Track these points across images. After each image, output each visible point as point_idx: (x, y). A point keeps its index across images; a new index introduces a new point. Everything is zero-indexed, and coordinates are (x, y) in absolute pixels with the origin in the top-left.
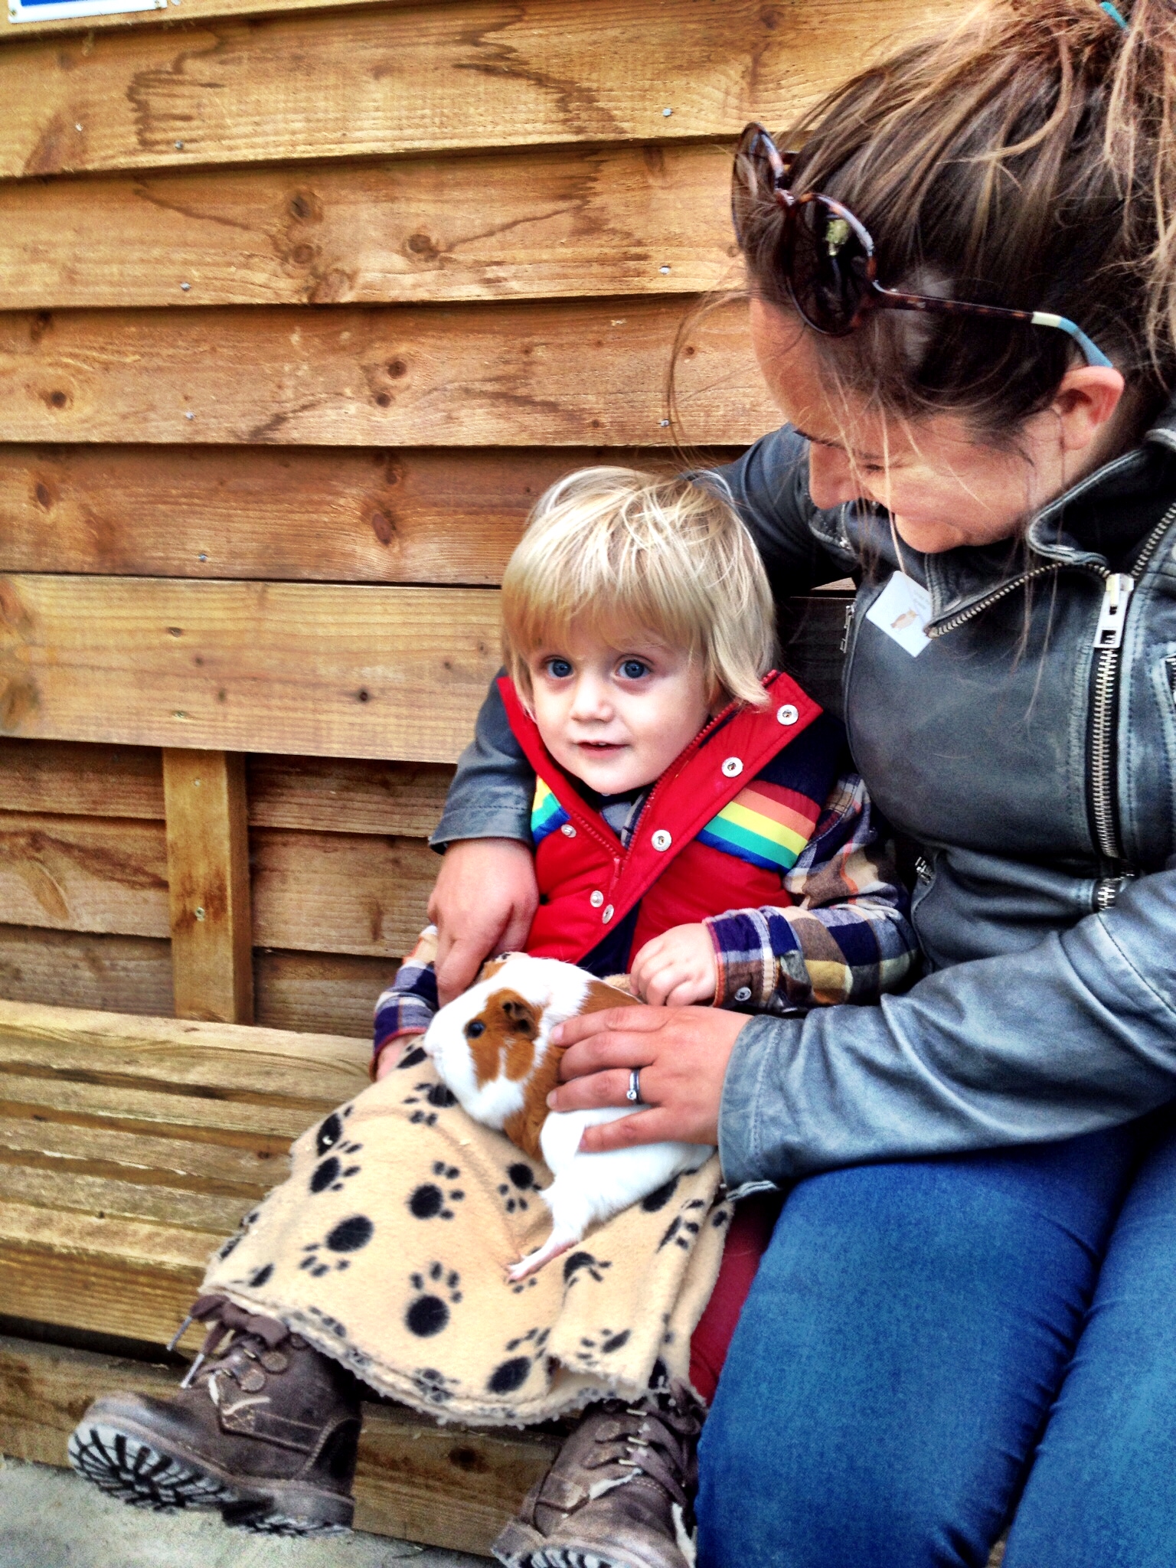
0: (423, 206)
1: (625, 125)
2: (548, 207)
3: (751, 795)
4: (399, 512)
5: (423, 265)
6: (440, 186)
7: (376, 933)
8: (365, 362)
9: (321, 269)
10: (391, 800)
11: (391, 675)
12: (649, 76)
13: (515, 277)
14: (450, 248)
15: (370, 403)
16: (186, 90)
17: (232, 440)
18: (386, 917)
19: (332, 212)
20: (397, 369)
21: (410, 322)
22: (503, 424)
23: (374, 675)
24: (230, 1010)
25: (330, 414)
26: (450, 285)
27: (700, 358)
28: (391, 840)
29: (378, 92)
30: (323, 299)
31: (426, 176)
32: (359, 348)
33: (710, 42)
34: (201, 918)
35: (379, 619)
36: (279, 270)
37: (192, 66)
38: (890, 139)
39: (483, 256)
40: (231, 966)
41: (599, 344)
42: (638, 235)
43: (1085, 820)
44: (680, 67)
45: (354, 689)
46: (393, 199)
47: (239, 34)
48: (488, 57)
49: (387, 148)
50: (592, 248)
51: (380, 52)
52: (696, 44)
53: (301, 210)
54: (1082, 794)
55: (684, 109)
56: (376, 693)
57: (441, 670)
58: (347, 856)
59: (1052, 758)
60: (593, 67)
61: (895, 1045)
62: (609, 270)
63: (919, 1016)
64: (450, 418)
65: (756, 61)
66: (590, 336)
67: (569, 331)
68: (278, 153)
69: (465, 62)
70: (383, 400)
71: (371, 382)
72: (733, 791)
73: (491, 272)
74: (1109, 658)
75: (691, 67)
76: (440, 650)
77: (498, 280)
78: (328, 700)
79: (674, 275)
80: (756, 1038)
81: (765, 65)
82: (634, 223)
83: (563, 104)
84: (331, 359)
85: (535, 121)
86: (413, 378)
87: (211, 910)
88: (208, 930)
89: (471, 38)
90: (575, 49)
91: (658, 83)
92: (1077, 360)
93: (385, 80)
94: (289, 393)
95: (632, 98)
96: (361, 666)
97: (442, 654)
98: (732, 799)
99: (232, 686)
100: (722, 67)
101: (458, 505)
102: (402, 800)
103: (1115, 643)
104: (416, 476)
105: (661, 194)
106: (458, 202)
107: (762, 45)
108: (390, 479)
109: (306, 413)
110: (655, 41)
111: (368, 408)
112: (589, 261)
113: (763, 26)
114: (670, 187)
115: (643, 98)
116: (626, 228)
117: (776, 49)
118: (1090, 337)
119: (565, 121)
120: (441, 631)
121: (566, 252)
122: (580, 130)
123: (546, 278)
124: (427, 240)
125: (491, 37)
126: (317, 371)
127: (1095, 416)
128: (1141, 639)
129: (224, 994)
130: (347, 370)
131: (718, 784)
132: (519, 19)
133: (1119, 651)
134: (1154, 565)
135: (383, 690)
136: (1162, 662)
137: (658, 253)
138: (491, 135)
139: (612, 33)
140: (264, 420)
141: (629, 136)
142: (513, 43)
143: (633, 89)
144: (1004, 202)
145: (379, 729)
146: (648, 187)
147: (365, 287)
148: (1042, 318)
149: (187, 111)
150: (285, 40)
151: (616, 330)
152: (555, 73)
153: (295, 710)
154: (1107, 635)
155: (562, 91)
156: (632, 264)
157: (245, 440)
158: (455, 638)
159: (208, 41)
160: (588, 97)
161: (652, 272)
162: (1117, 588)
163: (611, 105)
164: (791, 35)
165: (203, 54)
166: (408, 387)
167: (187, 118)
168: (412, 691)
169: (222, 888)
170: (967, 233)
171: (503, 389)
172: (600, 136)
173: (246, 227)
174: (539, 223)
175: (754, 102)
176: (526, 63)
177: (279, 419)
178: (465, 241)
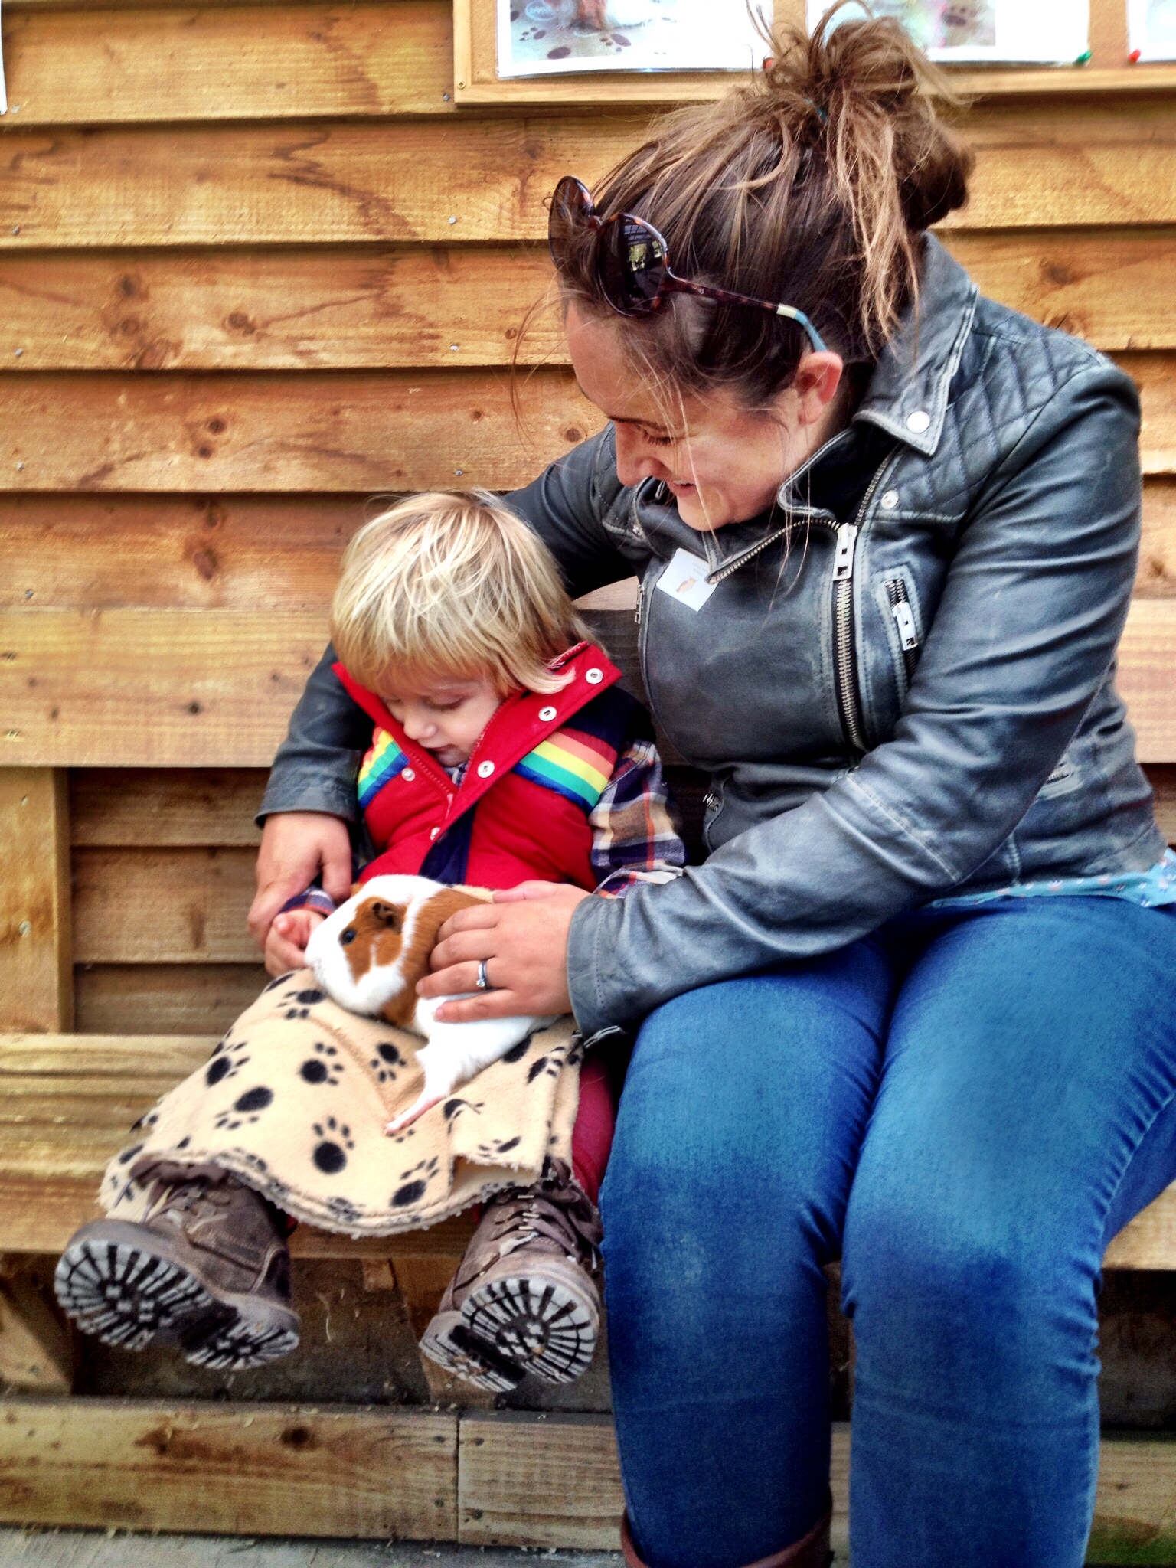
0: (239, 291)
1: (418, 229)
2: (350, 294)
3: (561, 738)
4: (220, 549)
5: (241, 338)
6: (255, 275)
7: (198, 940)
8: (188, 419)
9: (148, 340)
10: (213, 813)
11: (221, 689)
12: (436, 190)
13: (324, 350)
14: (266, 324)
15: (192, 454)
16: (24, 185)
17: (61, 487)
18: (208, 925)
19: (157, 293)
20: (217, 426)
21: (229, 386)
22: (316, 473)
23: (206, 688)
24: (54, 1022)
25: (155, 463)
26: (268, 355)
27: (486, 419)
28: (213, 851)
29: (201, 194)
30: (149, 364)
31: (245, 265)
32: (182, 409)
33: (486, 167)
34: (26, 933)
35: (208, 638)
36: (108, 340)
37: (29, 165)
38: (668, 184)
39: (295, 333)
40: (56, 979)
41: (399, 408)
42: (431, 318)
43: (837, 714)
44: (461, 185)
45: (183, 702)
46: (214, 283)
47: (73, 141)
48: (298, 170)
49: (209, 239)
50: (391, 328)
51: (202, 161)
52: (474, 168)
53: (128, 289)
54: (834, 694)
55: (465, 218)
56: (207, 705)
57: (268, 683)
58: (170, 870)
59: (809, 670)
60: (388, 182)
61: (703, 899)
62: (407, 346)
63: (721, 873)
64: (267, 468)
65: (524, 183)
66: (392, 401)
67: (372, 396)
68: (110, 240)
69: (278, 172)
70: (205, 452)
71: (193, 437)
72: (548, 732)
73: (304, 345)
74: (844, 587)
75: (469, 185)
76: (266, 664)
77: (310, 352)
78: (161, 713)
79: (462, 352)
80: (589, 914)
81: (530, 187)
82: (427, 309)
83: (364, 209)
84: (155, 418)
85: (339, 223)
86: (232, 434)
87: (37, 924)
88: (33, 944)
89: (283, 153)
90: (372, 167)
91: (444, 197)
92: (808, 349)
93: (208, 184)
94: (115, 446)
95: (423, 208)
96: (192, 682)
97: (270, 668)
98: (546, 739)
99: (64, 705)
100: (496, 186)
101: (275, 543)
102: (224, 813)
103: (847, 574)
104: (236, 519)
105: (447, 287)
106: (271, 288)
107: (528, 171)
108: (211, 522)
109: (133, 464)
110: (440, 163)
111: (190, 460)
112: (390, 339)
113: (528, 156)
114: (456, 282)
115: (431, 208)
116: (420, 313)
117: (539, 174)
118: (817, 329)
119: (366, 224)
120: (269, 648)
121: (370, 331)
122: (379, 232)
123: (352, 351)
124: (245, 318)
125: (299, 153)
126: (142, 428)
127: (823, 397)
128: (866, 570)
129: (49, 1004)
130: (171, 427)
131: (535, 727)
132: (323, 140)
133: (851, 580)
134: (870, 514)
135: (214, 702)
136: (883, 585)
137: (449, 335)
138: (301, 232)
139: (403, 156)
140: (92, 469)
141: (421, 238)
142: (321, 159)
143: (423, 201)
144: (751, 228)
145: (209, 738)
146: (437, 281)
147: (188, 355)
148: (785, 310)
149: (23, 203)
150: (114, 148)
151: (414, 395)
152: (356, 183)
153: (128, 724)
154: (841, 570)
155: (363, 199)
156: (426, 342)
157: (74, 487)
158: (282, 653)
159: (45, 144)
160: (386, 207)
161: (444, 349)
162: (846, 534)
163: (404, 213)
164: (551, 164)
165: (39, 155)
166: (228, 442)
167: (24, 208)
168: (241, 702)
169: (47, 902)
170: (727, 249)
171: (316, 444)
172: (396, 237)
173: (77, 303)
174: (344, 307)
175: (524, 215)
176: (331, 176)
177: (107, 469)
178: (279, 319)
